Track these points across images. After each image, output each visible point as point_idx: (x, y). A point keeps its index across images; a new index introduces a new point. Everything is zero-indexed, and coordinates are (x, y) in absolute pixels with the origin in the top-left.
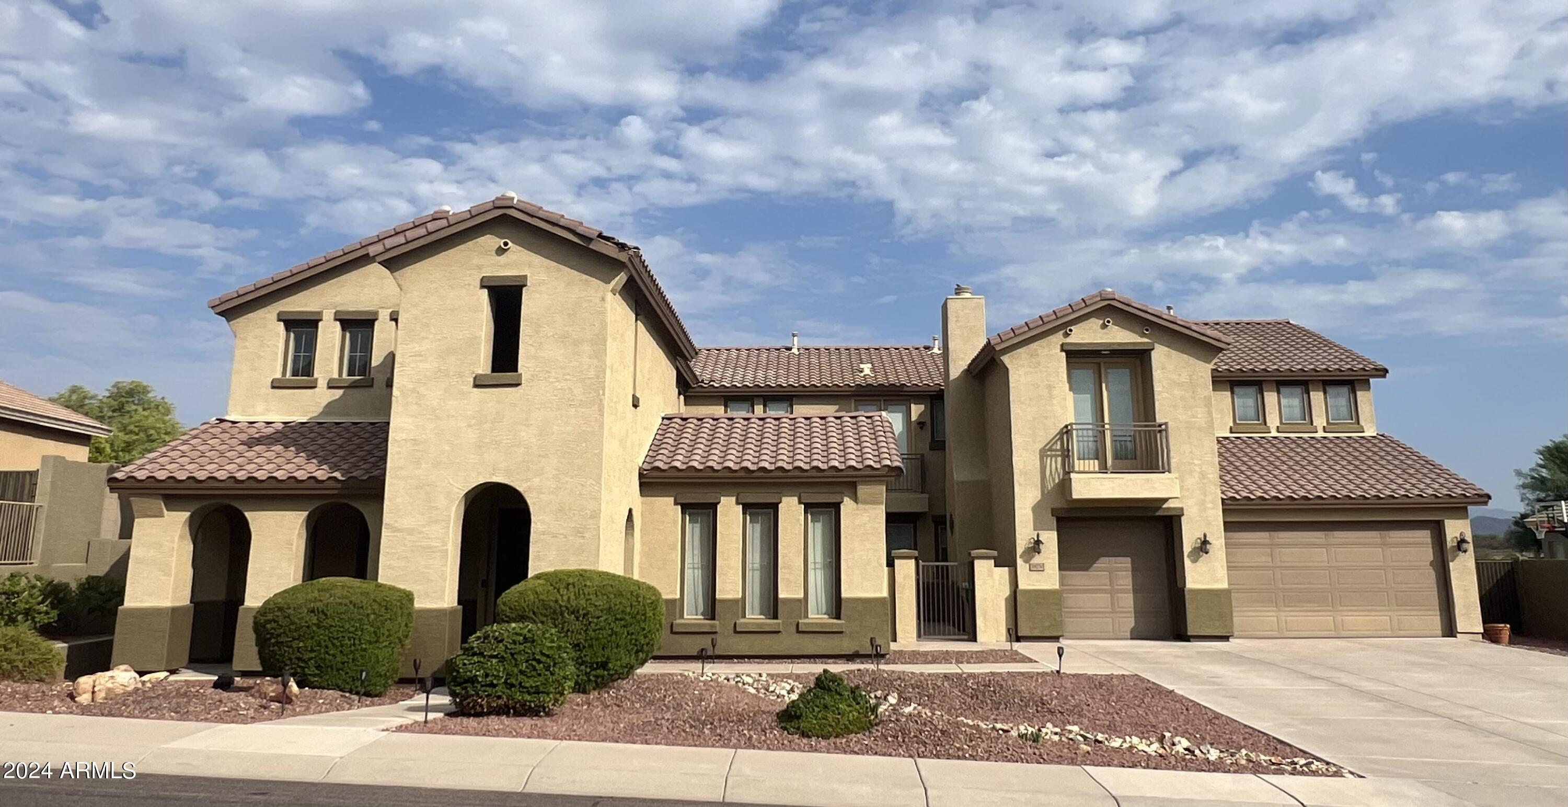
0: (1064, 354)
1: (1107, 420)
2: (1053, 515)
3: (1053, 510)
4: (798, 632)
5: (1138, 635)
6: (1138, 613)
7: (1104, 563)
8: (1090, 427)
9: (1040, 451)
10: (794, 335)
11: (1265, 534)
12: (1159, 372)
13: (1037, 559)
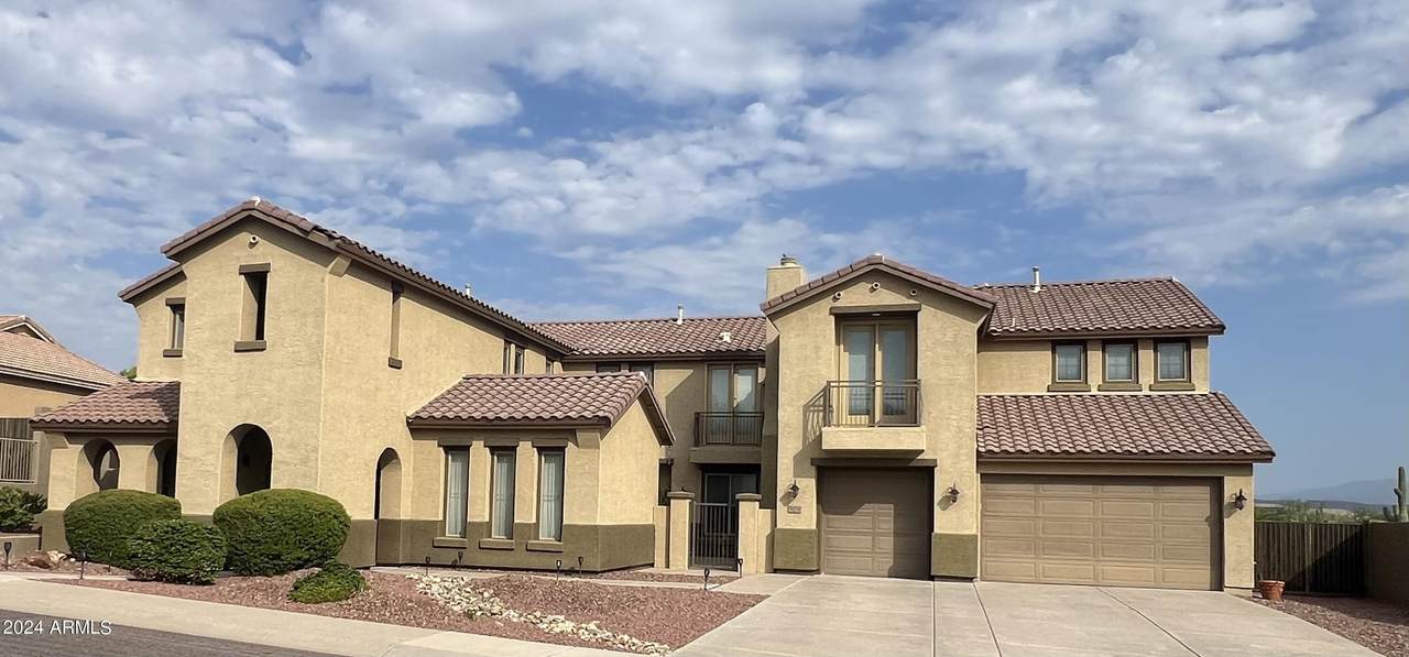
0: (833, 318)
1: (878, 376)
2: (812, 464)
3: (812, 459)
4: (527, 550)
5: (895, 573)
6: (897, 554)
7: (868, 508)
8: (864, 384)
9: (804, 406)
10: (679, 308)
11: (1031, 487)
12: (924, 331)
13: (794, 503)
